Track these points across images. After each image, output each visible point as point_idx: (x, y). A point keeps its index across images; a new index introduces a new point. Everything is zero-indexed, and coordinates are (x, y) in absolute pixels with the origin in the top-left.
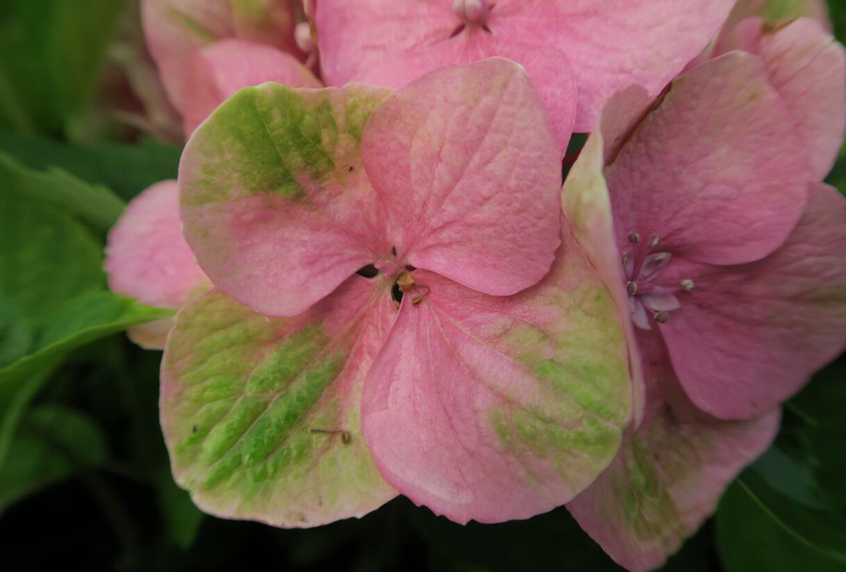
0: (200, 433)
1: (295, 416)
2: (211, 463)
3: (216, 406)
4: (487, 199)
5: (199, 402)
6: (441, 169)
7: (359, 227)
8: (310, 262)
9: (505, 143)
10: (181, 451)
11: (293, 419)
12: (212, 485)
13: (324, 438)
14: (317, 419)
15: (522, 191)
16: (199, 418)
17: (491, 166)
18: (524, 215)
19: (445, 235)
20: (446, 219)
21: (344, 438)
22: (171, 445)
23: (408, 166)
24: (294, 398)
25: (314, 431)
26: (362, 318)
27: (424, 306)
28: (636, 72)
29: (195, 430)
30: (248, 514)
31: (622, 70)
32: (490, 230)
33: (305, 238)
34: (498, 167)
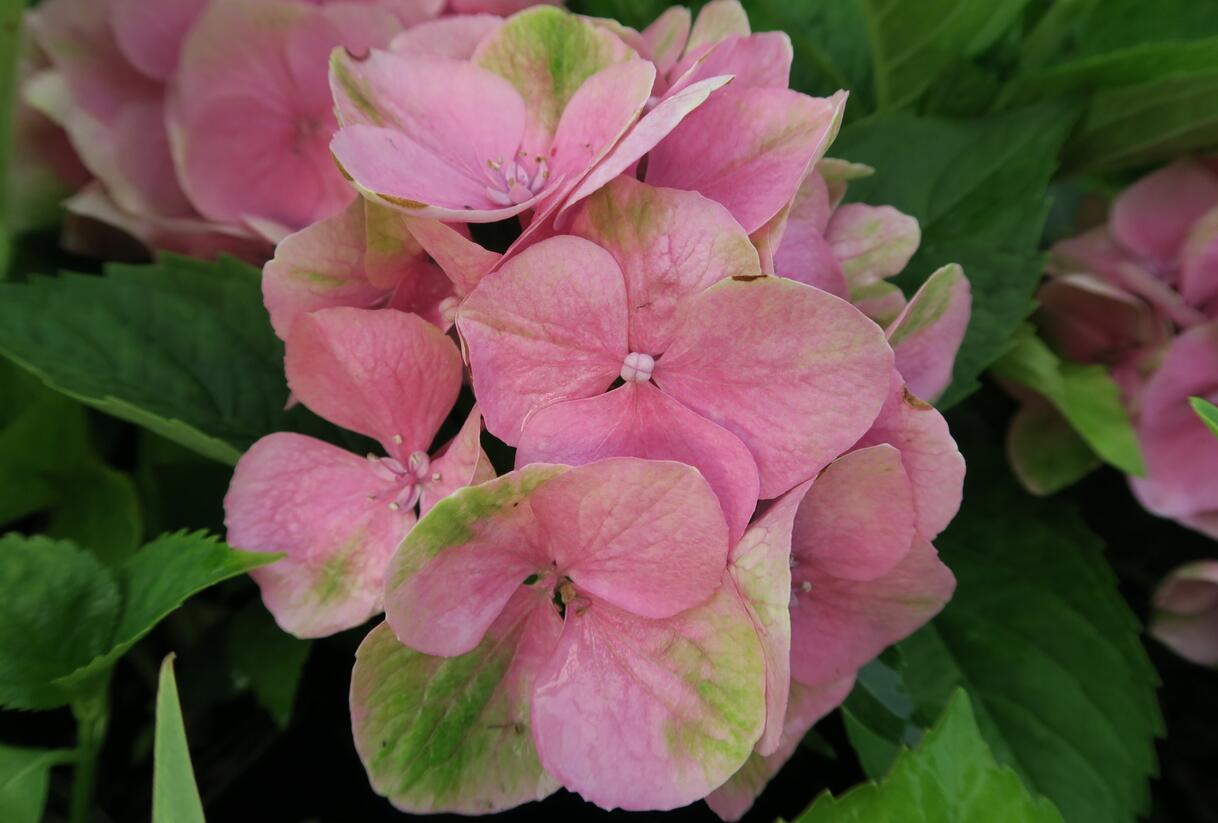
0: (388, 745)
1: (472, 717)
2: (403, 770)
3: (400, 719)
4: (652, 544)
5: (384, 719)
6: (609, 521)
7: (522, 547)
8: (480, 588)
9: (674, 511)
10: (375, 765)
11: (470, 720)
12: (407, 788)
13: (498, 733)
14: (491, 715)
15: (687, 543)
16: (387, 733)
17: (658, 523)
18: (687, 559)
19: (610, 564)
20: (611, 555)
21: (517, 729)
22: (367, 762)
23: (577, 514)
24: (469, 700)
25: (490, 727)
26: (526, 618)
27: (587, 616)
28: (798, 453)
29: (384, 744)
30: (444, 806)
31: (784, 449)
32: (654, 566)
33: (472, 566)
34: (666, 524)
